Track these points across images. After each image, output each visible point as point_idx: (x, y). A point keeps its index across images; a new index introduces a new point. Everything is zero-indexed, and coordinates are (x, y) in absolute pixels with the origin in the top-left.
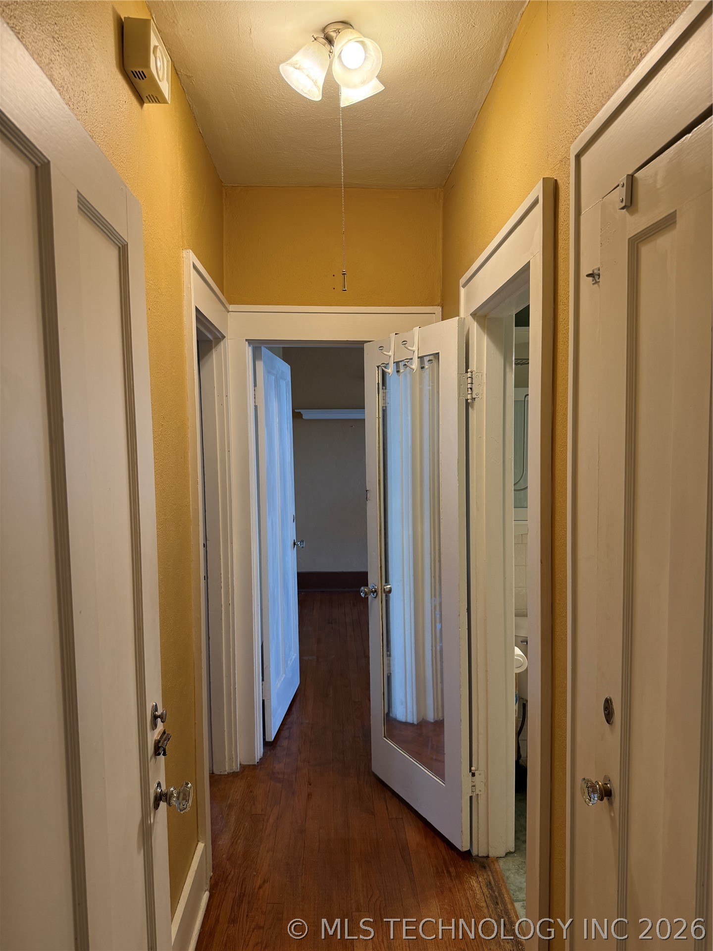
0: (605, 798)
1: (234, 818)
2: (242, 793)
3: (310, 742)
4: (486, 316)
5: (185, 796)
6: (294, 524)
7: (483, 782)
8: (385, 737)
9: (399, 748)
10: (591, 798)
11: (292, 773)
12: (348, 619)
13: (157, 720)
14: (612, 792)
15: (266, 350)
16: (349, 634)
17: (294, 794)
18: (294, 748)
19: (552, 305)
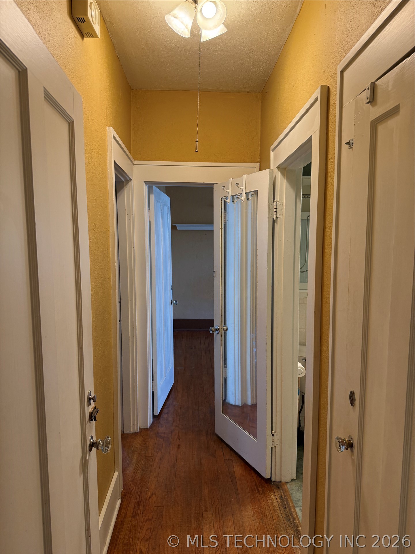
0: (349, 449)
1: (135, 459)
2: (140, 444)
3: (180, 416)
4: (286, 169)
5: (107, 444)
6: (172, 291)
7: (279, 440)
8: (222, 413)
9: (231, 420)
10: (341, 448)
11: (169, 433)
12: (202, 346)
13: (91, 401)
14: (353, 445)
15: (156, 188)
16: (202, 355)
17: (170, 445)
18: (170, 419)
19: (325, 162)
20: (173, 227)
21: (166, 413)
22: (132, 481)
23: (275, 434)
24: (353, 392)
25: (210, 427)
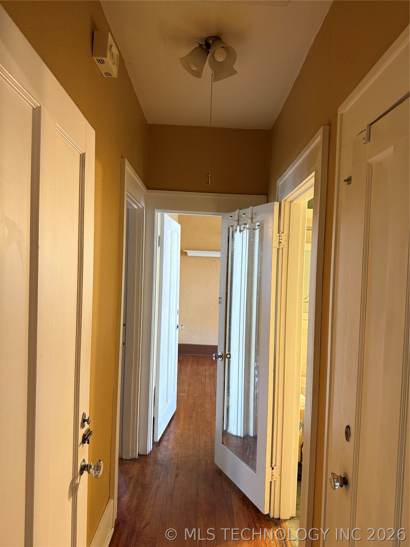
0: (344, 486)
1: (132, 486)
2: (138, 471)
3: (180, 444)
4: (291, 202)
5: (98, 468)
6: (178, 316)
7: (278, 473)
8: (223, 443)
9: (231, 450)
10: (335, 485)
11: (168, 461)
12: (207, 373)
13: (85, 423)
14: (348, 482)
15: (167, 216)
16: (207, 382)
17: (168, 474)
18: (170, 447)
19: (326, 197)
20: (183, 253)
21: (166, 440)
22: (126, 510)
23: (275, 468)
24: (348, 427)
25: (210, 457)
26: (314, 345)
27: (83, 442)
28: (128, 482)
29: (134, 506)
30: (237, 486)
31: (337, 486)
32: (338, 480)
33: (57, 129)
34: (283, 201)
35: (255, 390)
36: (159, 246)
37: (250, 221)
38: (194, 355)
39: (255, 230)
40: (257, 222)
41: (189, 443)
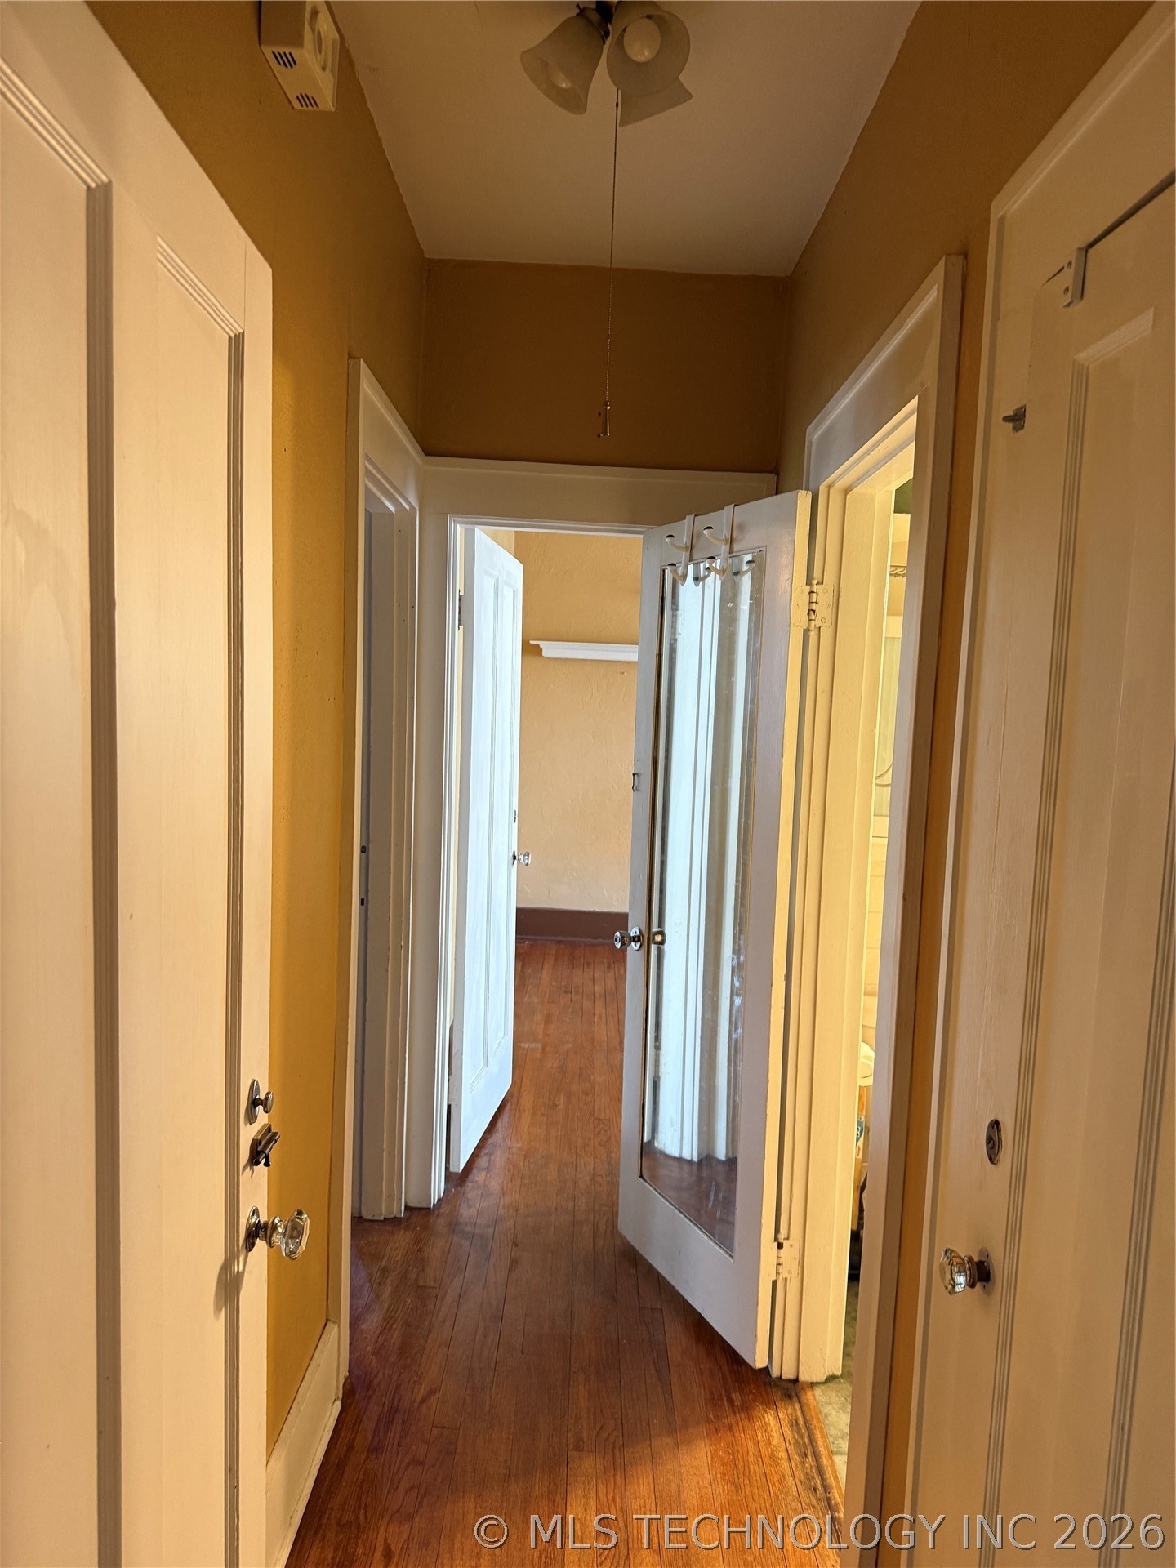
0: (978, 1284)
1: (389, 1290)
2: (405, 1251)
3: (522, 1178)
4: (847, 491)
5: (294, 1232)
6: (515, 826)
7: (795, 1259)
8: (641, 1176)
9: (663, 1197)
10: (954, 1282)
11: (488, 1226)
12: (597, 988)
13: (257, 1109)
14: (991, 1272)
15: (481, 535)
16: (597, 1012)
17: (488, 1259)
18: (495, 1185)
19: (949, 470)
20: (530, 650)
21: (483, 1169)
22: (376, 1353)
23: (786, 1243)
24: (995, 1124)
25: (604, 1215)
26: (904, 899)
27: (254, 1160)
28: (378, 1281)
29: (394, 1343)
30: (679, 1294)
31: (961, 1284)
32: (962, 1269)
33: (159, 256)
34: (822, 488)
35: (733, 1029)
36: (459, 624)
37: (724, 548)
38: (560, 938)
39: (739, 576)
40: (747, 551)
41: (549, 1178)
